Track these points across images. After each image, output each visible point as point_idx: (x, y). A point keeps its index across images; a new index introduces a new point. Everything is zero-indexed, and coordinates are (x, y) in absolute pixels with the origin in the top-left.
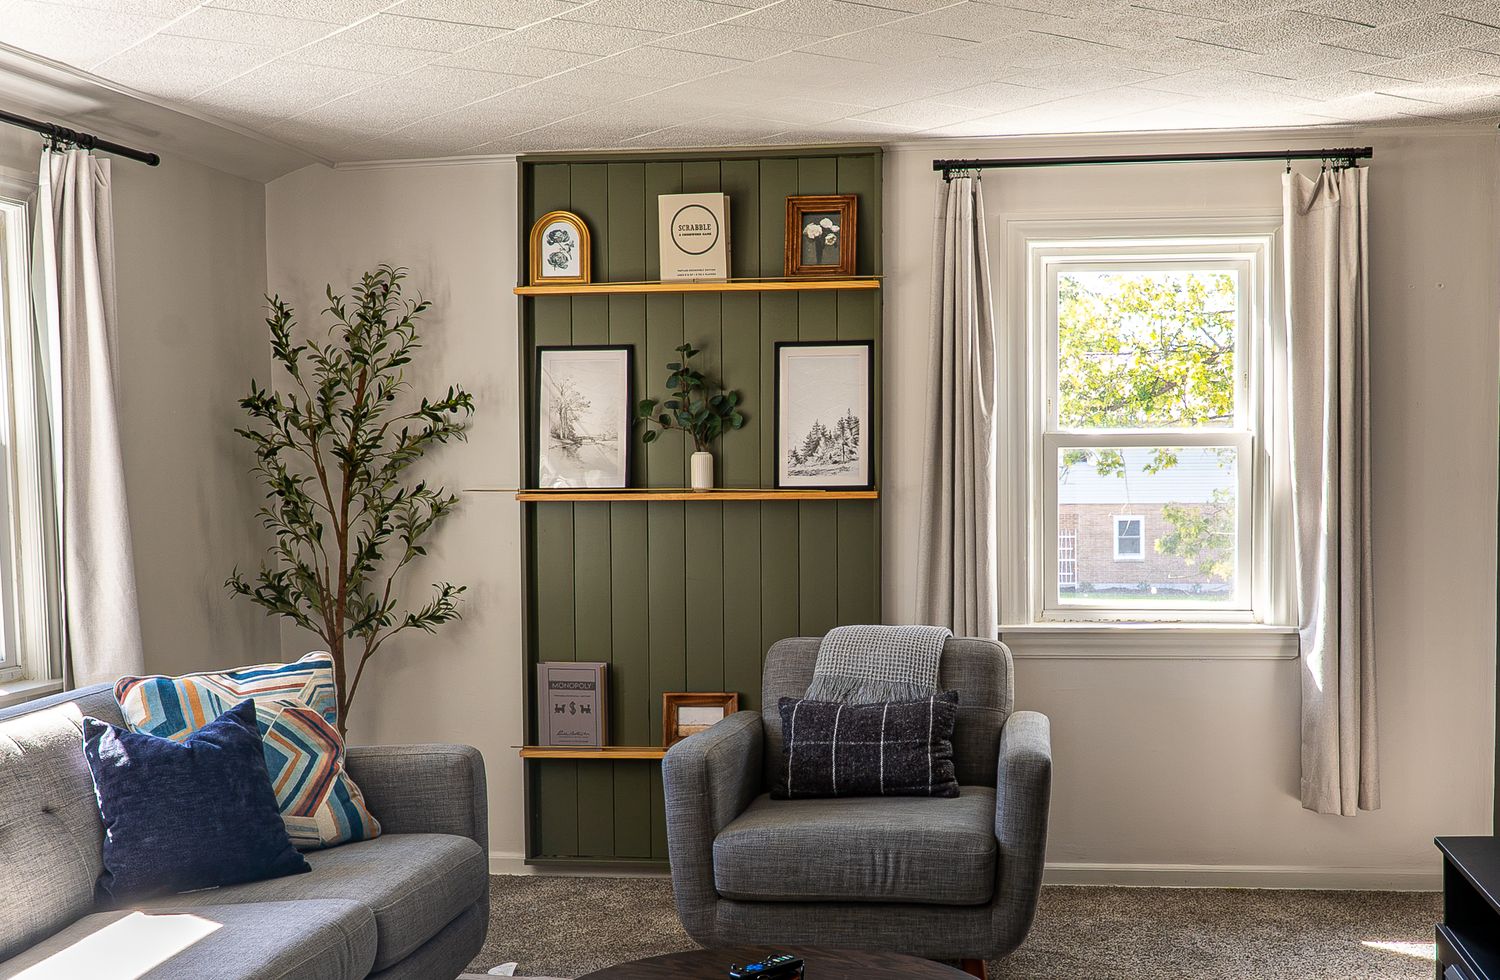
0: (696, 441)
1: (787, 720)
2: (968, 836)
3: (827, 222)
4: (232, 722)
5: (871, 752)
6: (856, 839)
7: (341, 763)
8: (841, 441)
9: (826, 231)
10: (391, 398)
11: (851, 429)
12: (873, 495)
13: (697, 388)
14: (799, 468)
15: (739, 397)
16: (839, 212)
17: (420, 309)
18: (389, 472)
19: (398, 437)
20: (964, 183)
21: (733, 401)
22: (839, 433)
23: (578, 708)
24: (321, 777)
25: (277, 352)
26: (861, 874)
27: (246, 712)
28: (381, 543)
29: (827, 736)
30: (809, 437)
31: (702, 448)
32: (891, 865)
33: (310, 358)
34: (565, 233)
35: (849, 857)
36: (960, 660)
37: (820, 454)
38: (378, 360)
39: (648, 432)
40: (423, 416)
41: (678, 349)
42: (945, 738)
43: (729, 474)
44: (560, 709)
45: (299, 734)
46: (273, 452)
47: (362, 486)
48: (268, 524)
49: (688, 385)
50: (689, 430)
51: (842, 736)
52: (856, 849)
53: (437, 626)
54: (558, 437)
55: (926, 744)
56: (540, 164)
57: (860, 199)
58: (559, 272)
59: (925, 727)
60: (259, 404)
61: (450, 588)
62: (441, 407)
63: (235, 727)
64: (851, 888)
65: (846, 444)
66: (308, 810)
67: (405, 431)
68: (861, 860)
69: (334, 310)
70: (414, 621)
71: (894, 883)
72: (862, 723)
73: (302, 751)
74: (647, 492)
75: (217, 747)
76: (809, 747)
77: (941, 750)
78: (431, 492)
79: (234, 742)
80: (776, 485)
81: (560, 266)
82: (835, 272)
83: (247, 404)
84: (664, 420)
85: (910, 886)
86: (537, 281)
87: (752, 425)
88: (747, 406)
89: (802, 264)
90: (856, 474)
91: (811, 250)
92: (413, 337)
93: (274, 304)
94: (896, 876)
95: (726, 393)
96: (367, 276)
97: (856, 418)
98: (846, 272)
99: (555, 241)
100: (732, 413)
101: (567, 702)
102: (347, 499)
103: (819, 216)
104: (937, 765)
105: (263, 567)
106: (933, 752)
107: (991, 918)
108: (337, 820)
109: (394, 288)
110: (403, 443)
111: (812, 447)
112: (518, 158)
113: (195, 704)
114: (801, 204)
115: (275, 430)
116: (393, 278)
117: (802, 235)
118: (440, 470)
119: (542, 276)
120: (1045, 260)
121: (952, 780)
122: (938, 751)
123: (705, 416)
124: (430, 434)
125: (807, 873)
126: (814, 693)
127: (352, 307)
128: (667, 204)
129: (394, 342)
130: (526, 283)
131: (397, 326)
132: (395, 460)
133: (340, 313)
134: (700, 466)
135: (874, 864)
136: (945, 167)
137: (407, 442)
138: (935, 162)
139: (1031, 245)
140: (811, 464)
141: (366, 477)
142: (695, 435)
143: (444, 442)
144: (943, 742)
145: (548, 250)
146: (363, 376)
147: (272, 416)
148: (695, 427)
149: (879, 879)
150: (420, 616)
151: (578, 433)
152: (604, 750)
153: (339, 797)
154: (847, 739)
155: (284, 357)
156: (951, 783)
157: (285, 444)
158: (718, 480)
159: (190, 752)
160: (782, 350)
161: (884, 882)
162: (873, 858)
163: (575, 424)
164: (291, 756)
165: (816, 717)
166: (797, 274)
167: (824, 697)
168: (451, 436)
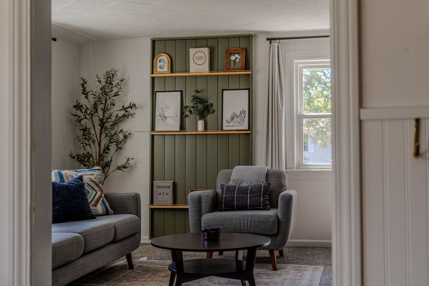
0: (200, 117)
1: (223, 190)
2: (270, 216)
3: (237, 56)
4: (77, 180)
5: (246, 198)
6: (240, 216)
7: (103, 195)
8: (240, 117)
9: (237, 58)
10: (114, 105)
11: (243, 114)
12: (250, 132)
13: (200, 102)
14: (228, 124)
15: (212, 105)
16: (240, 53)
17: (122, 81)
18: (112, 126)
19: (115, 117)
20: (275, 44)
21: (210, 106)
22: (240, 115)
23: (165, 194)
24: (98, 197)
25: (83, 93)
26: (241, 226)
27: (81, 178)
28: (110, 146)
29: (233, 194)
30: (232, 116)
31: (201, 119)
32: (249, 223)
33: (91, 94)
34: (164, 59)
35: (238, 221)
36: (271, 175)
37: (234, 121)
38: (111, 95)
39: (186, 115)
40: (123, 110)
41: (195, 91)
42: (266, 194)
43: (209, 126)
44: (160, 194)
45: (93, 186)
46: (80, 121)
47: (105, 130)
48: (79, 141)
49: (197, 101)
50: (197, 114)
51: (238, 193)
52: (240, 219)
53: (125, 170)
54: (161, 116)
55: (261, 196)
56: (157, 41)
57: (246, 49)
58: (162, 70)
59: (261, 191)
60: (78, 107)
61: (129, 158)
62: (128, 108)
63: (78, 181)
64: (238, 229)
65: (242, 118)
66: (95, 205)
67: (117, 115)
68: (241, 222)
69: (98, 81)
70: (119, 168)
71: (250, 228)
72: (243, 191)
73: (94, 191)
74: (185, 132)
75: (74, 185)
76: (228, 197)
77: (265, 198)
78: (124, 132)
79: (78, 184)
80: (222, 130)
81: (162, 68)
82: (239, 69)
83: (75, 107)
84: (190, 112)
85: (254, 229)
86: (155, 73)
87: (215, 113)
88: (214, 108)
89: (230, 67)
90: (245, 126)
91: (232, 63)
92: (120, 88)
93: (82, 79)
94: (250, 226)
95: (208, 104)
96: (107, 72)
97: (245, 111)
98: (242, 69)
99: (161, 62)
100: (210, 109)
101: (162, 192)
102: (101, 134)
103: (235, 54)
104: (264, 201)
105: (77, 153)
106: (263, 198)
107: (276, 238)
108: (102, 209)
109: (115, 75)
110: (116, 118)
111: (232, 119)
112: (151, 39)
113: (67, 177)
114: (229, 50)
115: (82, 114)
116: (115, 72)
117: (230, 59)
118: (127, 126)
119: (157, 71)
120: (299, 65)
121: (268, 206)
122: (264, 198)
123: (202, 110)
124: (124, 116)
125: (227, 226)
126: (231, 183)
127: (103, 81)
128: (192, 51)
129: (115, 90)
130: (153, 73)
131: (116, 85)
132: (114, 123)
133: (100, 82)
134: (201, 124)
135: (244, 223)
136: (270, 40)
137: (118, 118)
138: (267, 38)
139: (295, 61)
140: (232, 124)
141: (106, 128)
142: (199, 115)
143: (128, 118)
144: (266, 195)
145: (159, 64)
146: (106, 100)
147: (81, 110)
148: (199, 113)
149: (246, 227)
150: (121, 167)
151: (166, 115)
152: (172, 206)
153: (103, 203)
154: (239, 194)
155: (84, 94)
156: (268, 207)
157: (84, 118)
158: (206, 128)
159: (68, 186)
160: (224, 91)
161: (247, 228)
162: (244, 222)
163: (165, 113)
164: (91, 192)
165: (230, 189)
166: (228, 70)
167: (233, 184)
168: (130, 117)
